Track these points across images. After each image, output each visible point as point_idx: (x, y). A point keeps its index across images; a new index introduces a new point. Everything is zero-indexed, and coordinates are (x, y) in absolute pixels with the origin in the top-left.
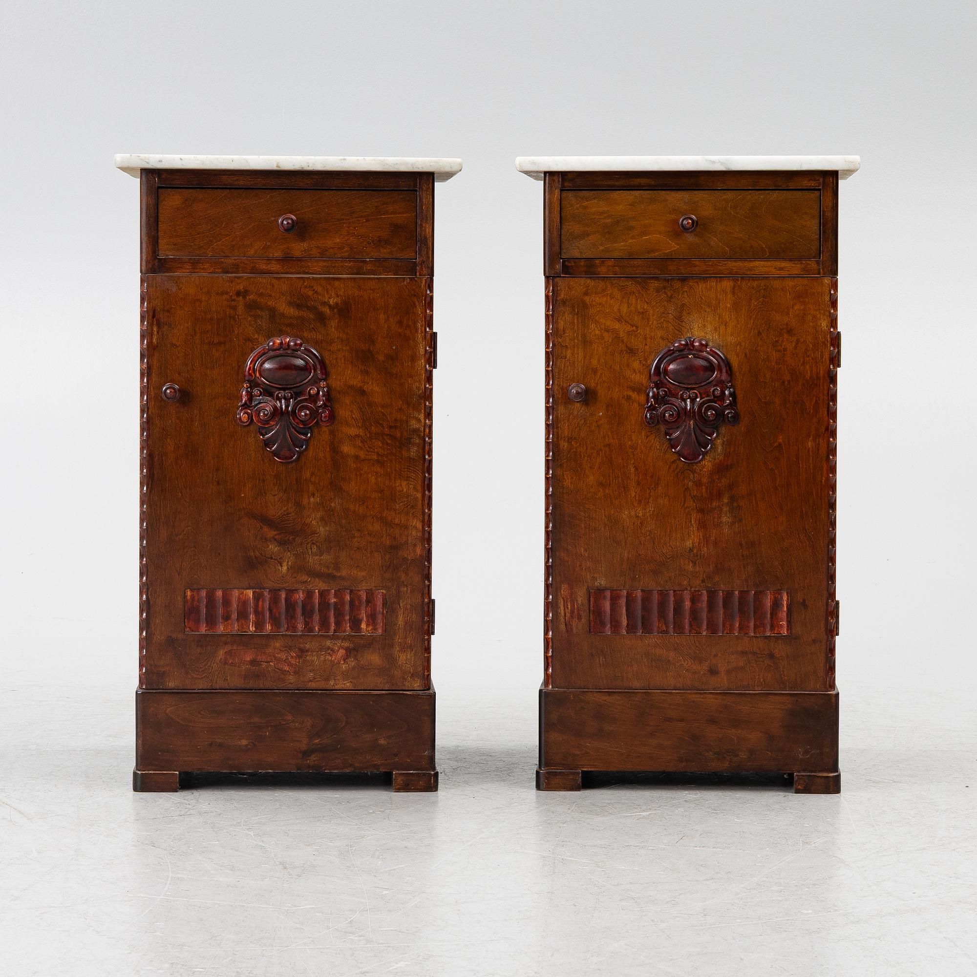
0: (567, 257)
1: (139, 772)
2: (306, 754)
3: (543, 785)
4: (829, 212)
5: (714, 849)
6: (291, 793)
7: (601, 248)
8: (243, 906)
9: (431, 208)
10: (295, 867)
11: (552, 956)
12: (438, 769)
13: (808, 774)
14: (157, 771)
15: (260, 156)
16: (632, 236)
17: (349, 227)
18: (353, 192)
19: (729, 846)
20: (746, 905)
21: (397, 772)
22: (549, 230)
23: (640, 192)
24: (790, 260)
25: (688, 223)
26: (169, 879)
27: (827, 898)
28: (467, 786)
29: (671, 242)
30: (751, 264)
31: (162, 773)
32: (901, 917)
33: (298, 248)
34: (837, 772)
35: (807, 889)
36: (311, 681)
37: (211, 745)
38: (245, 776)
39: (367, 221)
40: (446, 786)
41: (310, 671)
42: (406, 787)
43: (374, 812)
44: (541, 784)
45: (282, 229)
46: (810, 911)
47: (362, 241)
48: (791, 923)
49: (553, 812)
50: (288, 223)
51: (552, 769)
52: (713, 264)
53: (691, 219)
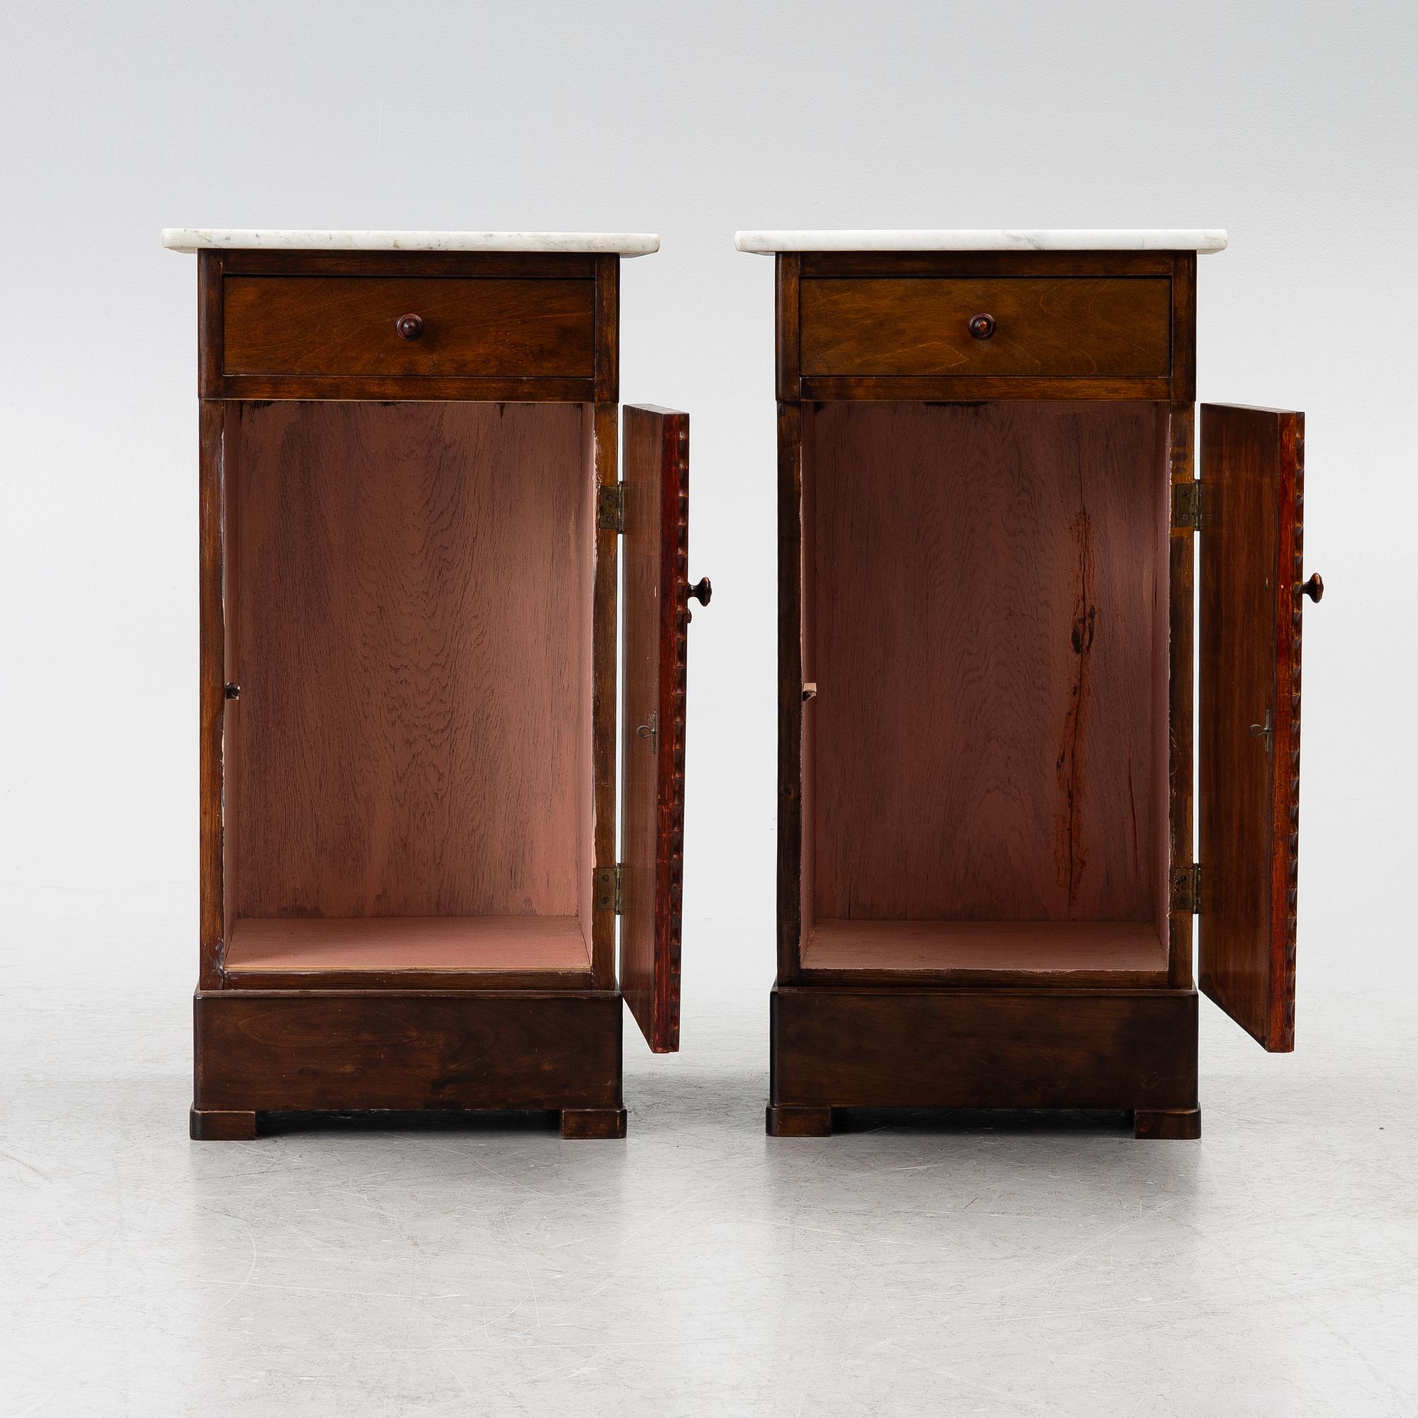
0: (809, 373)
1: (198, 1112)
2: (437, 1085)
3: (776, 1129)
4: (1183, 310)
5: (1018, 1217)
6: (417, 1141)
7: (858, 361)
8: (360, 1295)
9: (615, 305)
10: (430, 1243)
11: (791, 1359)
12: (627, 1106)
13: (1155, 1111)
14: (225, 1110)
15: (370, 231)
16: (902, 344)
17: (497, 332)
18: (504, 281)
19: (1039, 1212)
20: (1060, 1291)
21: (568, 1110)
22: (784, 336)
23: (913, 280)
24: (1128, 378)
25: (982, 326)
26: (255, 1259)
27: (1173, 1280)
28: (667, 1130)
29: (957, 352)
30: (1072, 385)
31: (232, 1113)
32: (1275, 1306)
33: (425, 362)
34: (1196, 1108)
35: (1146, 1270)
37: (302, 1072)
38: (348, 1118)
39: (523, 323)
40: (638, 1131)
42: (581, 1132)
43: (536, 1167)
44: (774, 1126)
45: (400, 335)
46: (1149, 1299)
47: (515, 351)
48: (1122, 1314)
49: (791, 1167)
50: (410, 327)
51: (789, 1105)
52: (1018, 384)
53: (986, 320)
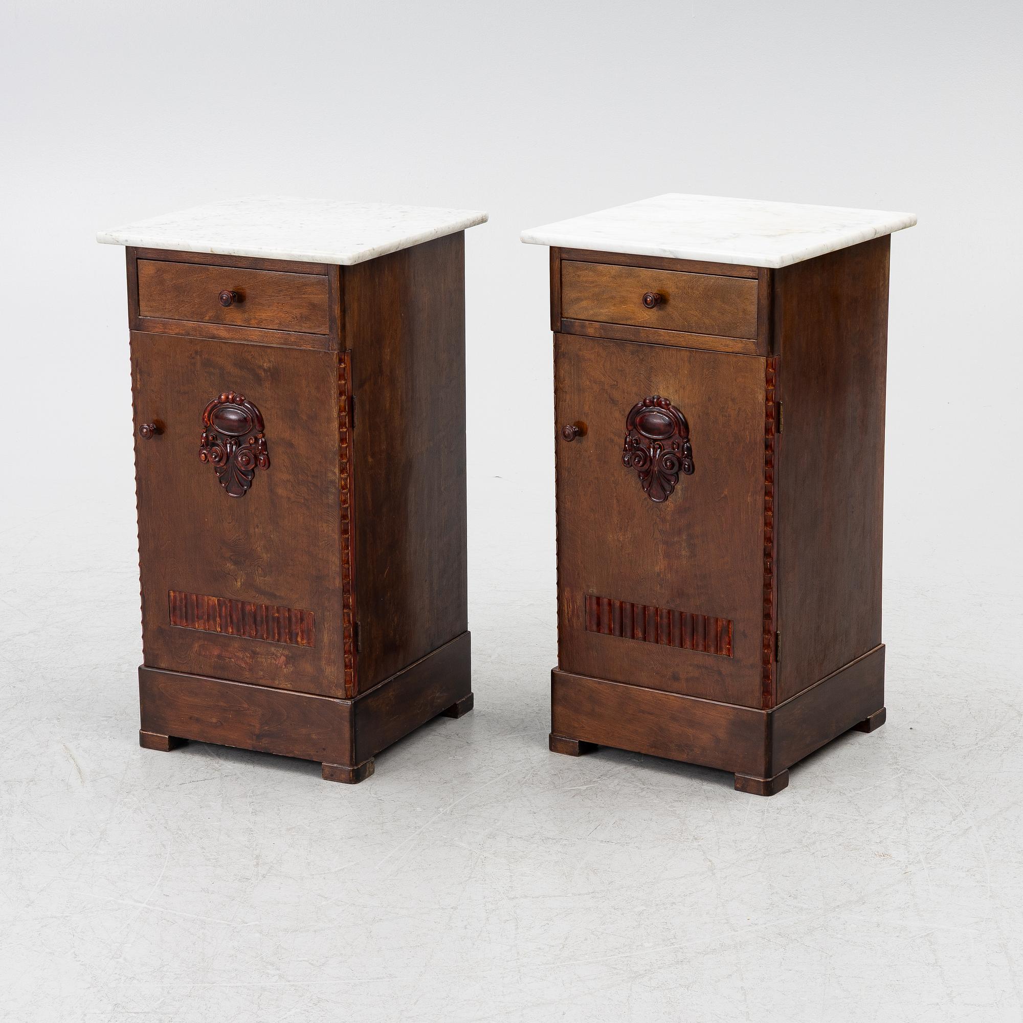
0: (566, 317)
1: (143, 732)
2: (259, 737)
3: (552, 747)
4: (764, 300)
7: (591, 312)
13: (745, 776)
14: (153, 733)
16: (614, 304)
17: (278, 303)
21: (325, 764)
22: (553, 293)
23: (620, 266)
24: (734, 338)
25: (650, 300)
29: (643, 313)
30: (703, 339)
31: (157, 736)
36: (261, 678)
37: (191, 718)
39: (292, 299)
41: (261, 671)
42: (332, 777)
47: (288, 315)
51: (559, 736)
52: (674, 336)
